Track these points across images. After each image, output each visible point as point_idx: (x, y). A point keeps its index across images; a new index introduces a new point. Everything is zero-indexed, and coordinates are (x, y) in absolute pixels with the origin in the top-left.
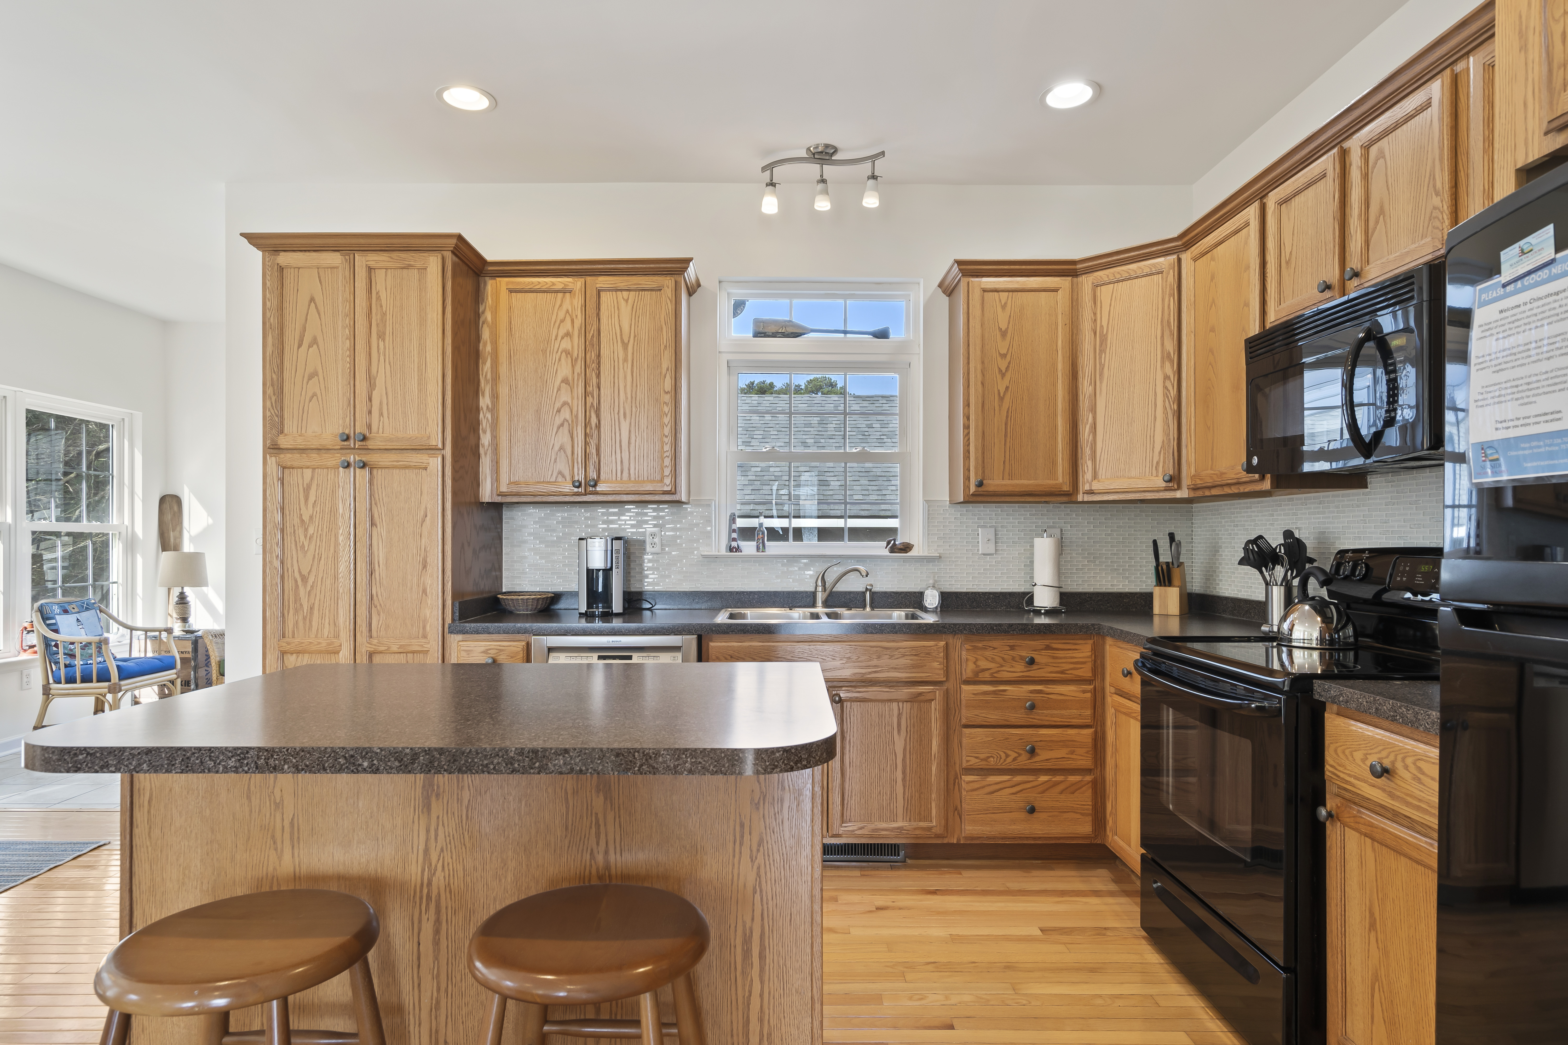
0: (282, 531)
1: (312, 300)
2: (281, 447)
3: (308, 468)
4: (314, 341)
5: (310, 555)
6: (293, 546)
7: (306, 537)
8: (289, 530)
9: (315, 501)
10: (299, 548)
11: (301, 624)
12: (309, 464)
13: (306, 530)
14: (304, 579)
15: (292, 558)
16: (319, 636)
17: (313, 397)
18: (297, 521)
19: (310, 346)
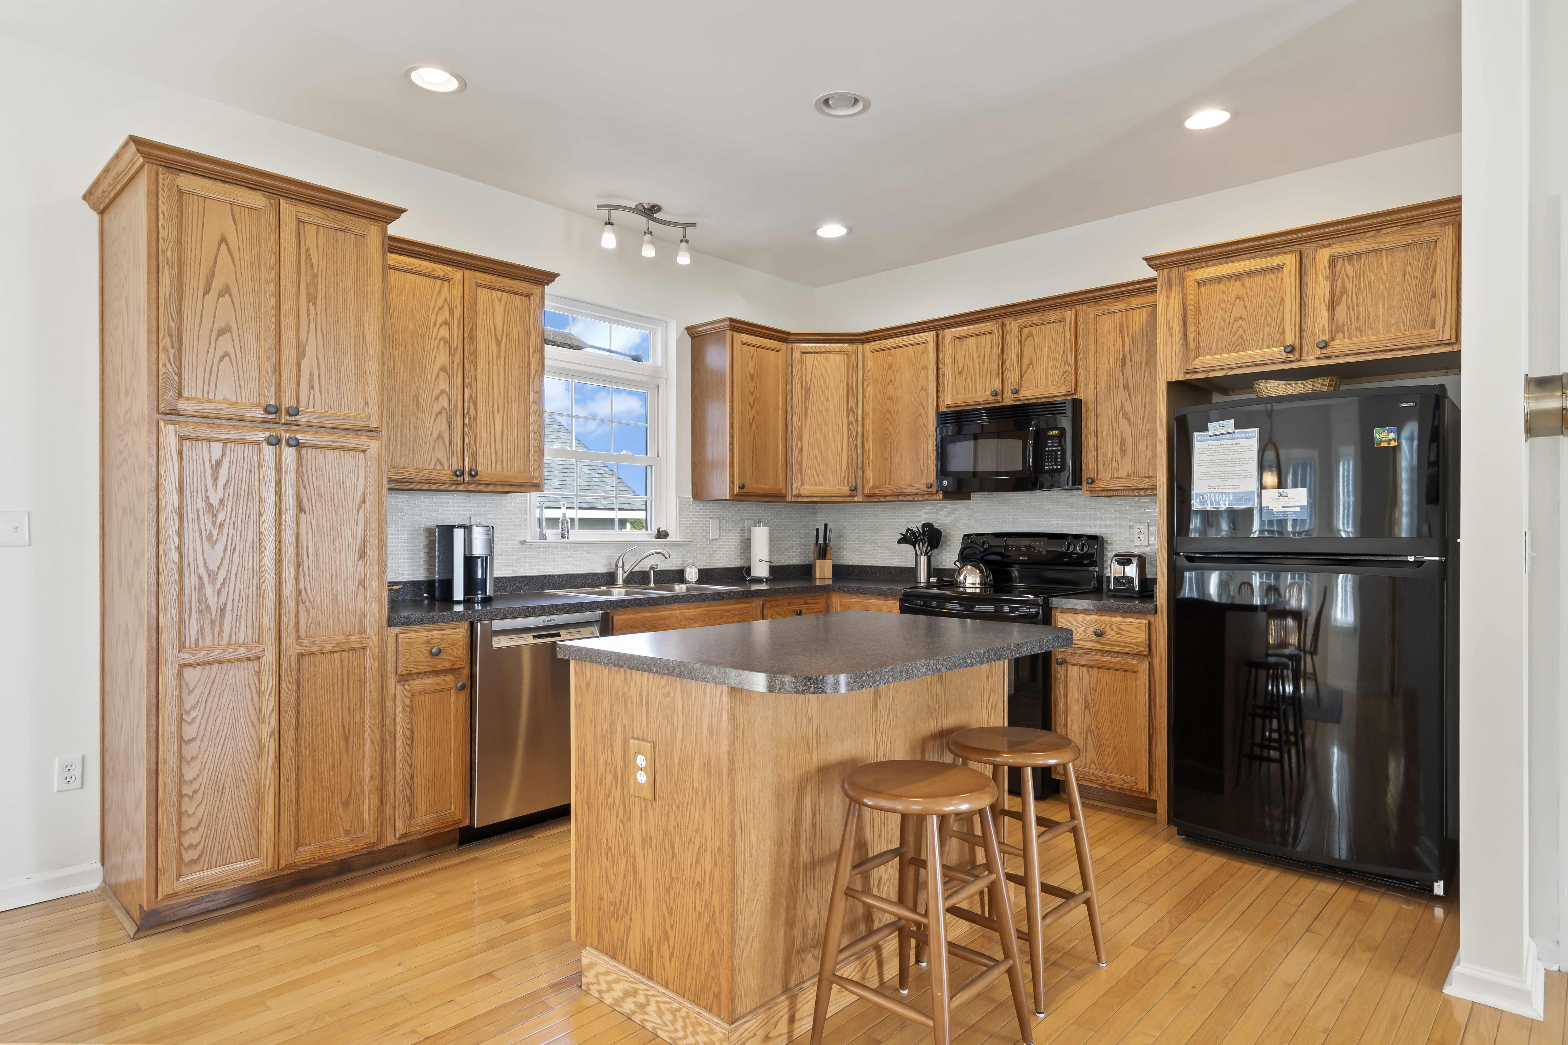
0: (181, 516)
1: (223, 240)
2: (181, 412)
3: (218, 441)
4: (226, 291)
5: (220, 546)
6: (197, 535)
7: (214, 524)
8: (190, 515)
9: (227, 482)
10: (204, 538)
11: (207, 629)
12: (221, 437)
13: (215, 516)
14: (213, 575)
15: (195, 550)
16: (233, 642)
17: (224, 356)
18: (201, 505)
19: (220, 295)
